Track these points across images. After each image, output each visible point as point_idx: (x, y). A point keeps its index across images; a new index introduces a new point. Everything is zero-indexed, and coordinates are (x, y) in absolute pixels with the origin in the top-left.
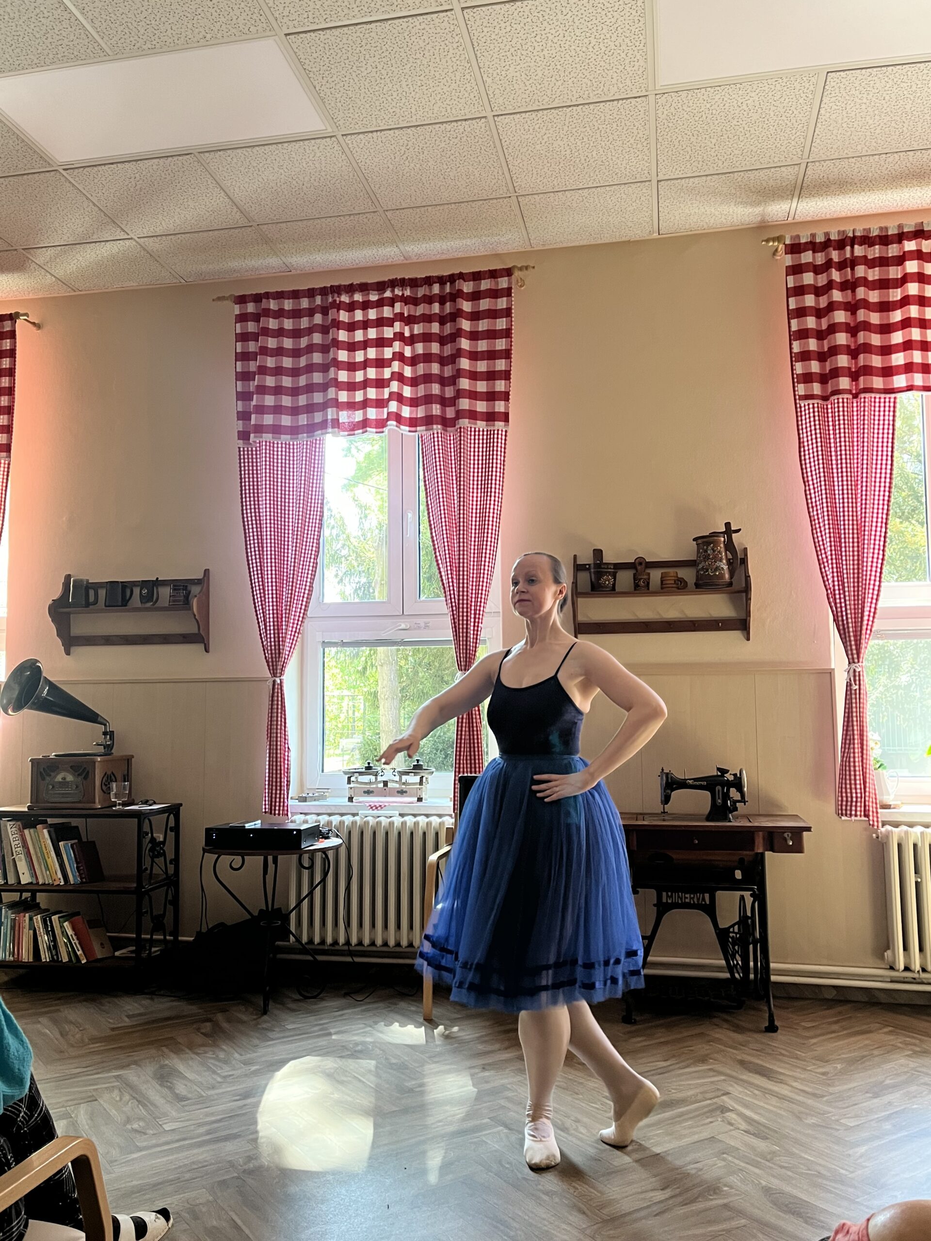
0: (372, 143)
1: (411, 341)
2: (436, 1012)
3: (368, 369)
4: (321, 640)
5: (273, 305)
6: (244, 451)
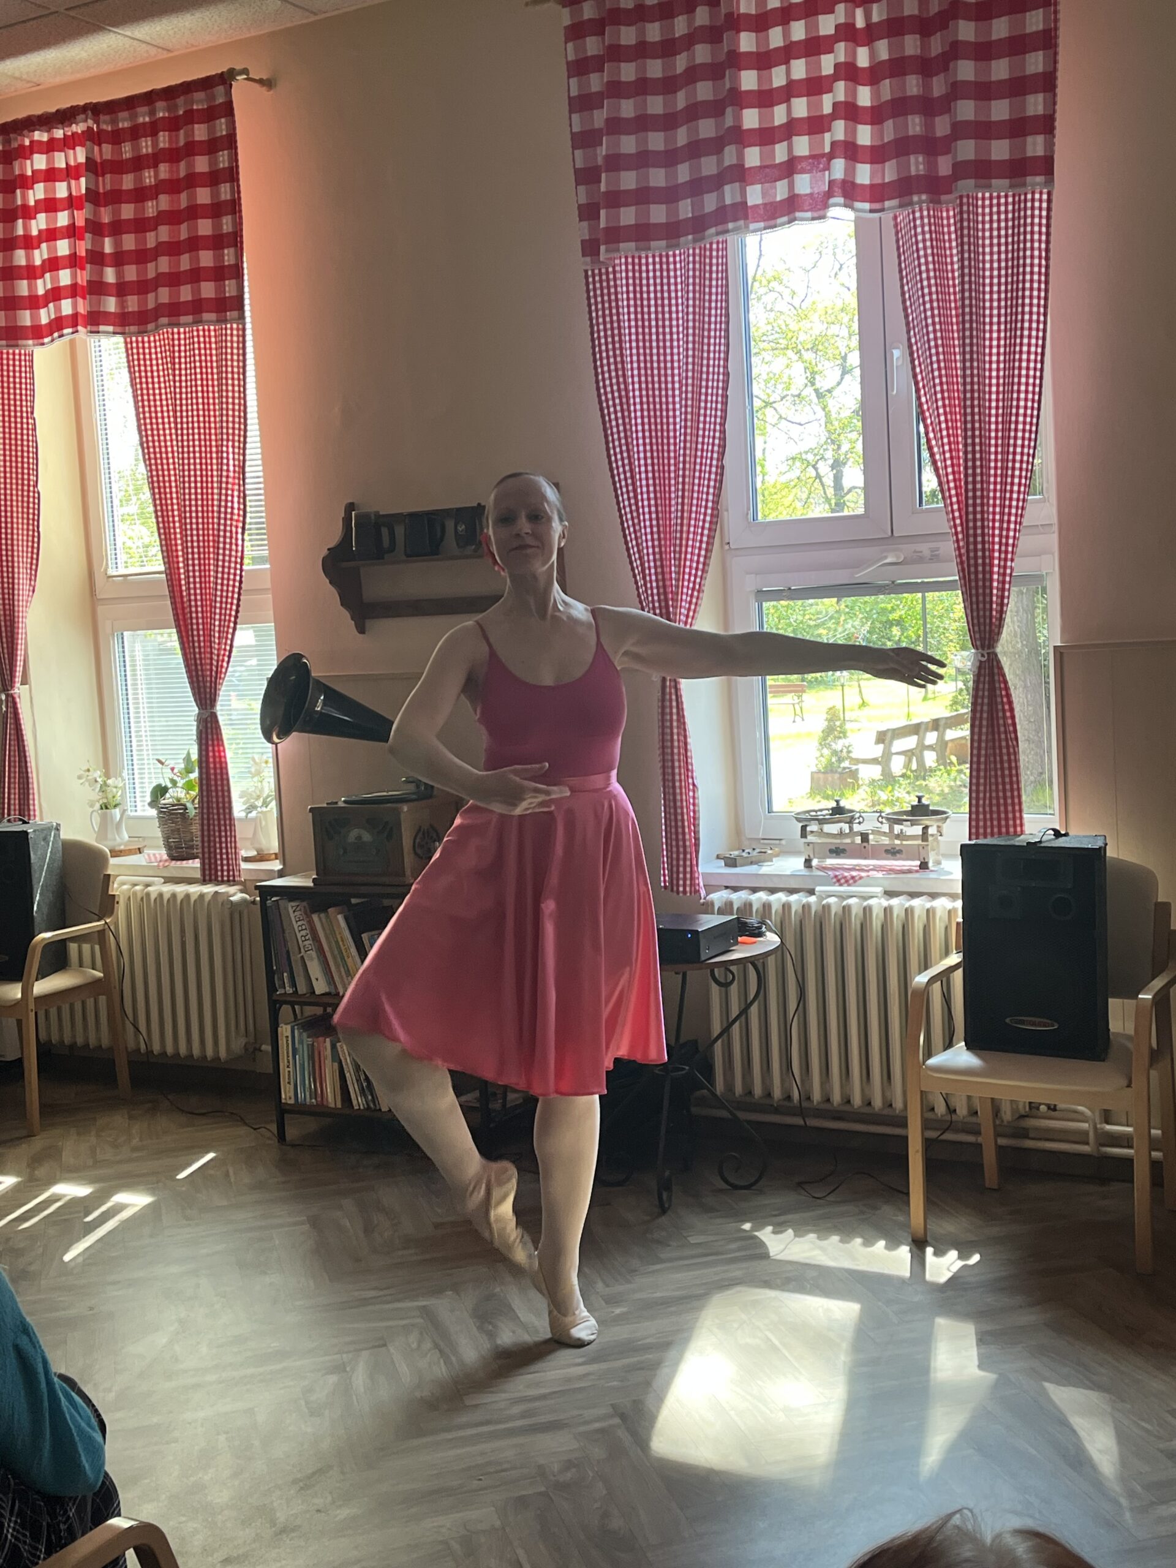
1: (868, 36)
3: (794, 100)
4: (754, 589)
6: (594, 276)
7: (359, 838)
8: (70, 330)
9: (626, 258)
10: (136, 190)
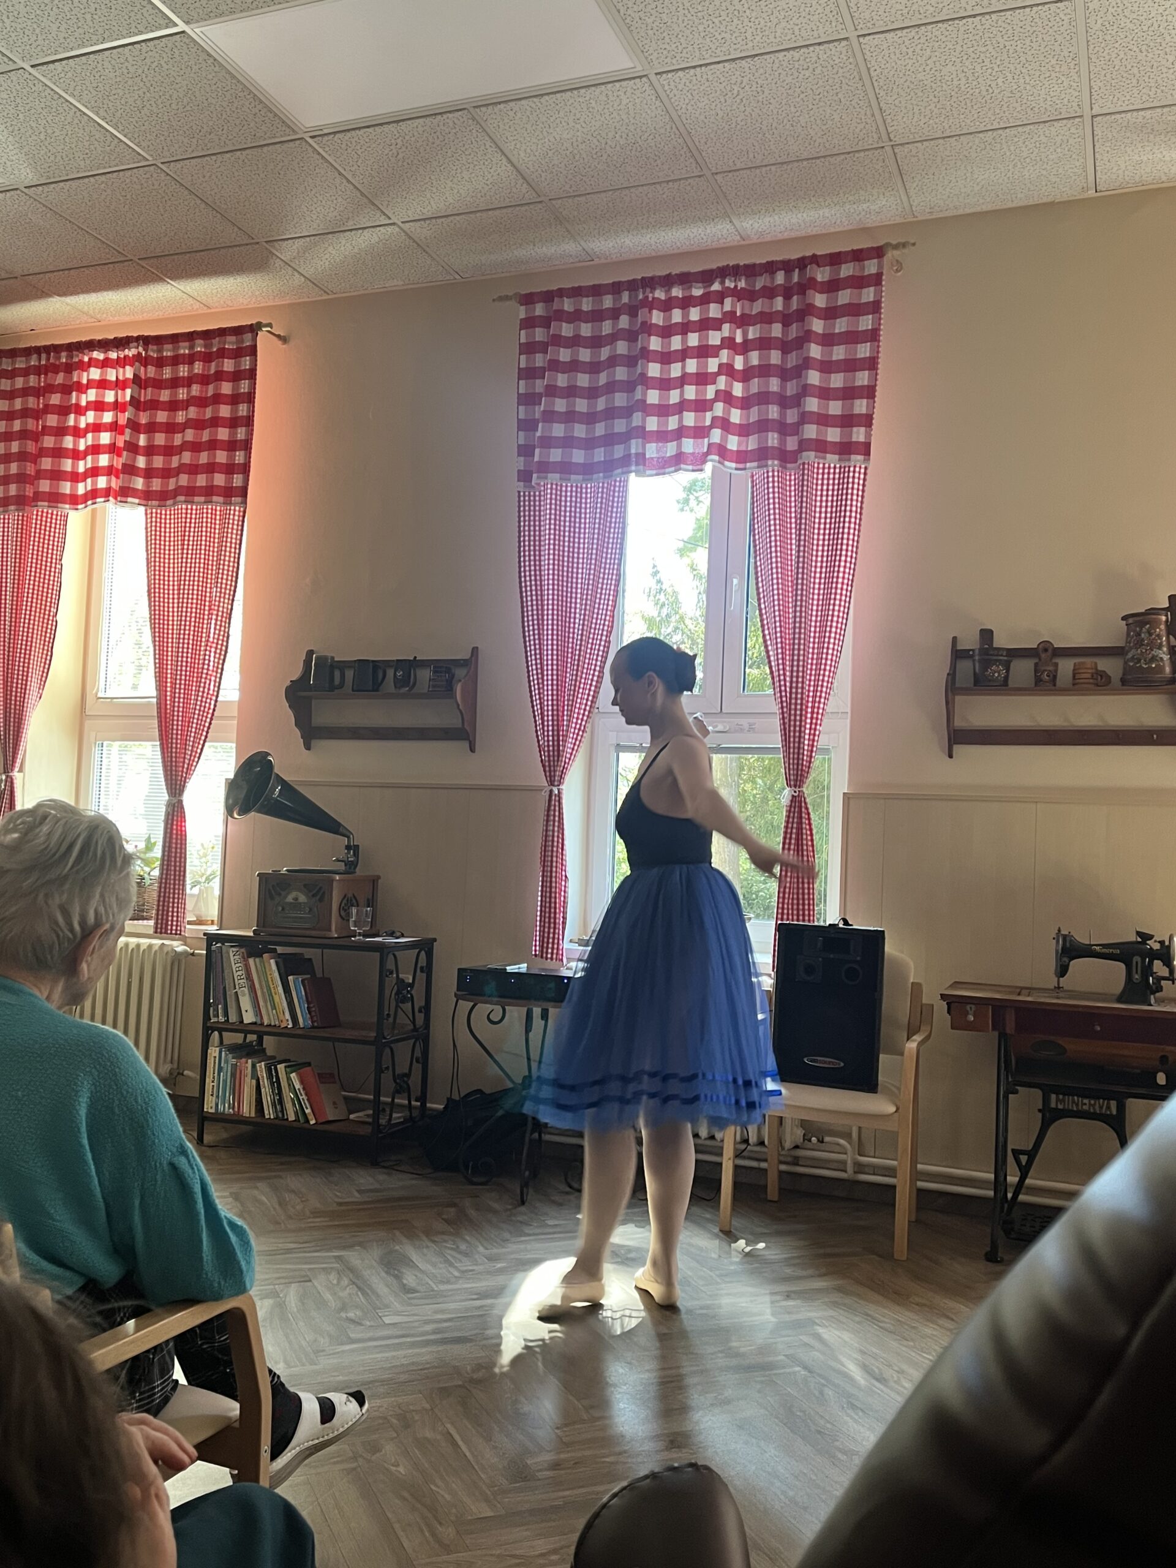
0: (694, 81)
1: (745, 348)
2: (737, 1223)
3: (686, 387)
4: (615, 742)
5: (568, 305)
6: (524, 496)
7: (296, 899)
8: (102, 500)
9: (552, 484)
10: (170, 402)
